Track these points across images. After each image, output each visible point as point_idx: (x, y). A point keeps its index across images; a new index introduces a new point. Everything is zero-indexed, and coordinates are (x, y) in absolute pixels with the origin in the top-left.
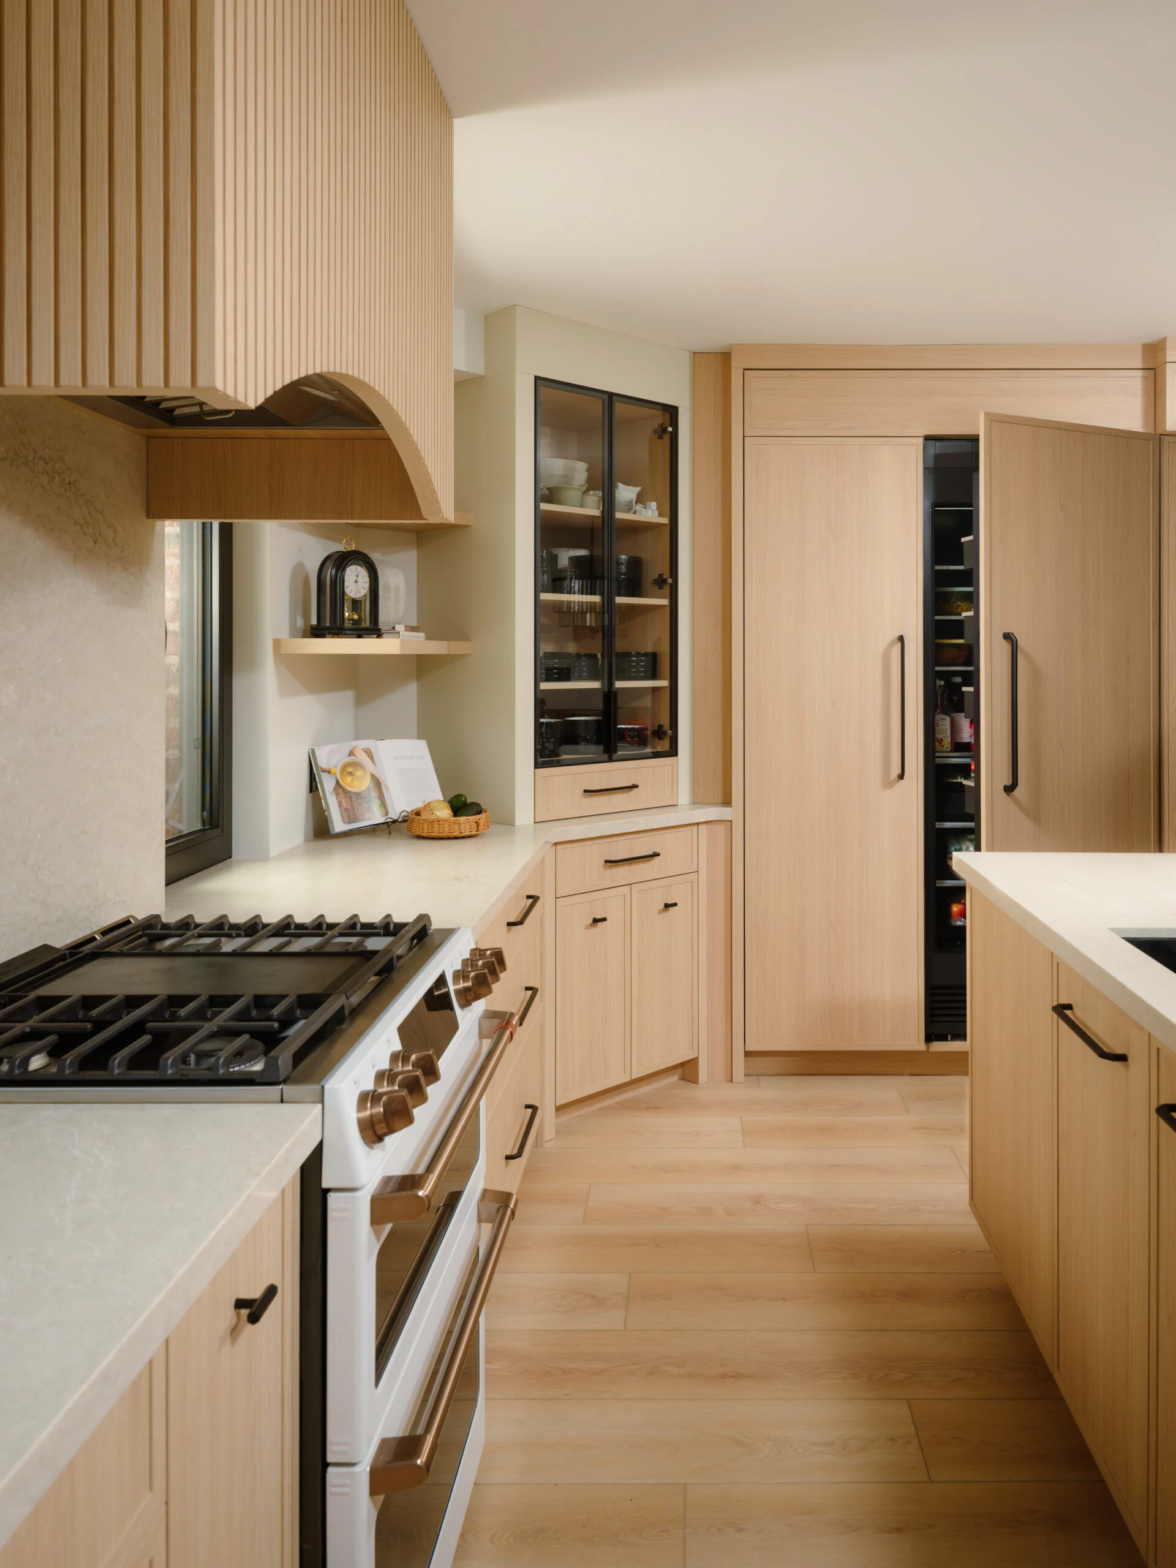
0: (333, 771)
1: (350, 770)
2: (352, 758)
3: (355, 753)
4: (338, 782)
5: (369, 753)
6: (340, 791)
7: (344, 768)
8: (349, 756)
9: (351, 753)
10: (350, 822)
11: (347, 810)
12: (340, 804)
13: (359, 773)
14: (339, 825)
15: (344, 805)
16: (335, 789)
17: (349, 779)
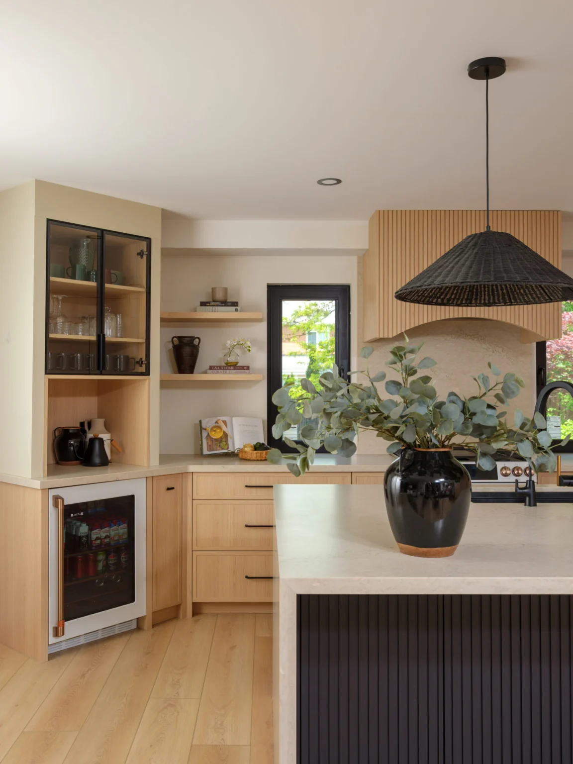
0: (207, 429)
1: (215, 429)
2: (217, 424)
3: (219, 422)
4: (208, 434)
5: (225, 422)
6: (209, 438)
7: (212, 429)
8: (216, 423)
9: (217, 422)
10: (210, 451)
11: (210, 446)
12: (208, 443)
13: (218, 431)
14: (206, 452)
15: (209, 443)
16: (207, 437)
17: (213, 433)
